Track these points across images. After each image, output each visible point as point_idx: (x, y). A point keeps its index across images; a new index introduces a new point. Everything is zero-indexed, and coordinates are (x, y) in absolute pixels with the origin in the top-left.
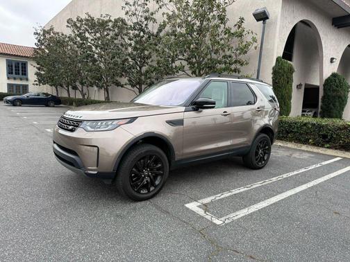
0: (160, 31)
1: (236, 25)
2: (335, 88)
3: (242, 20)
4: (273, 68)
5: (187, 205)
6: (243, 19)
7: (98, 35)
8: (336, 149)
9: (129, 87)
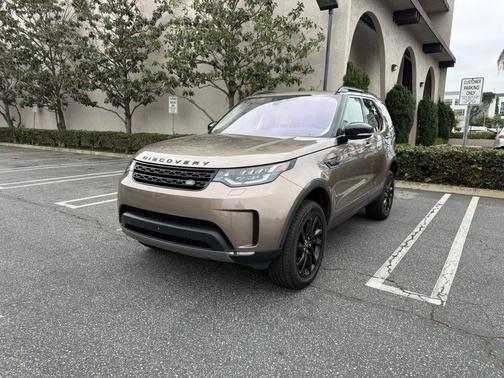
0: (157, 15)
1: (290, 14)
2: (400, 104)
3: (301, 7)
4: (344, 79)
5: (368, 284)
6: (302, 5)
7: (37, 16)
8: (439, 183)
9: (110, 106)
